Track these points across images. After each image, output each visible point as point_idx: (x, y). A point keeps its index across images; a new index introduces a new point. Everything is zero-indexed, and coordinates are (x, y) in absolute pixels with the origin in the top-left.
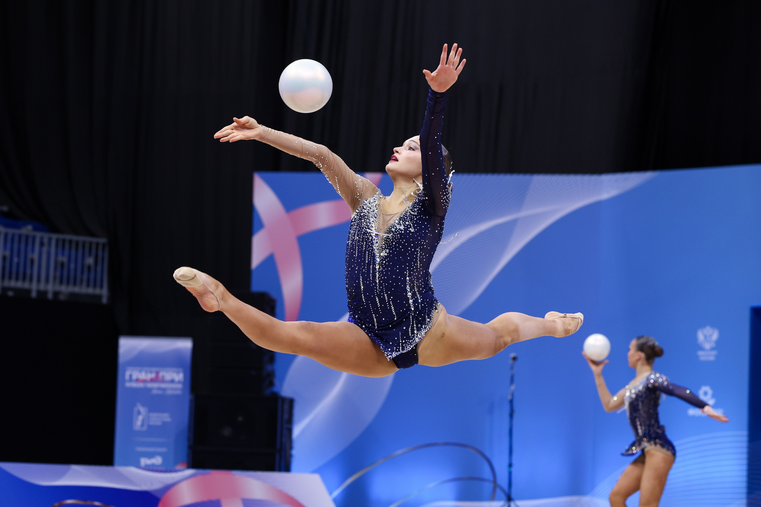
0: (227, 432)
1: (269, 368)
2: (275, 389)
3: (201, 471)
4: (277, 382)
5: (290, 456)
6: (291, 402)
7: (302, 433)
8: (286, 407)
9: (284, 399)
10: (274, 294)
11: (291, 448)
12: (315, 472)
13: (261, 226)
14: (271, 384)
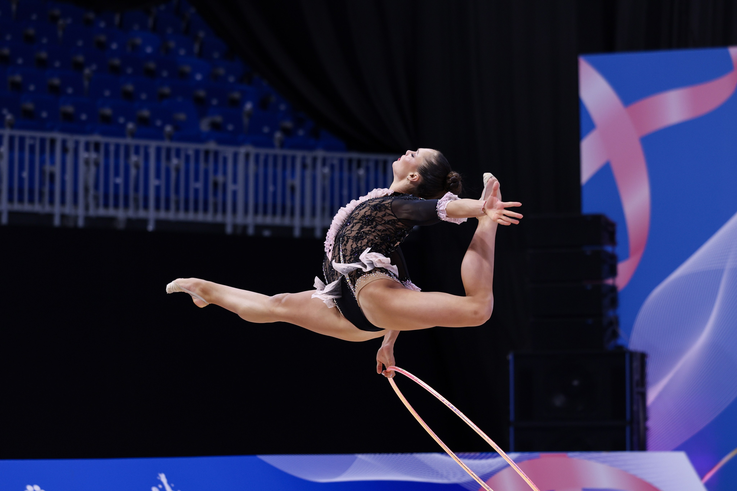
0: (559, 401)
1: (611, 313)
2: (620, 342)
3: (526, 454)
4: (621, 332)
5: (646, 429)
6: (643, 357)
7: (660, 397)
8: (636, 364)
9: (632, 354)
10: (612, 217)
11: (646, 419)
12: (678, 449)
13: (592, 126)
14: (615, 335)
